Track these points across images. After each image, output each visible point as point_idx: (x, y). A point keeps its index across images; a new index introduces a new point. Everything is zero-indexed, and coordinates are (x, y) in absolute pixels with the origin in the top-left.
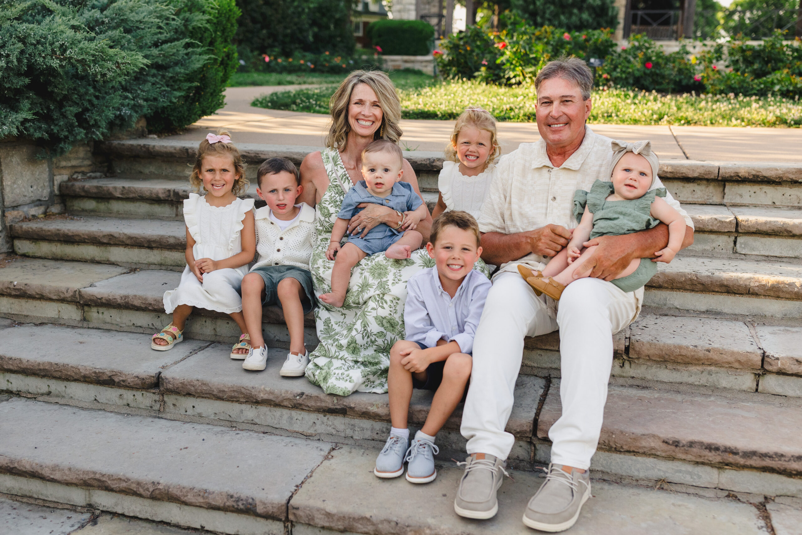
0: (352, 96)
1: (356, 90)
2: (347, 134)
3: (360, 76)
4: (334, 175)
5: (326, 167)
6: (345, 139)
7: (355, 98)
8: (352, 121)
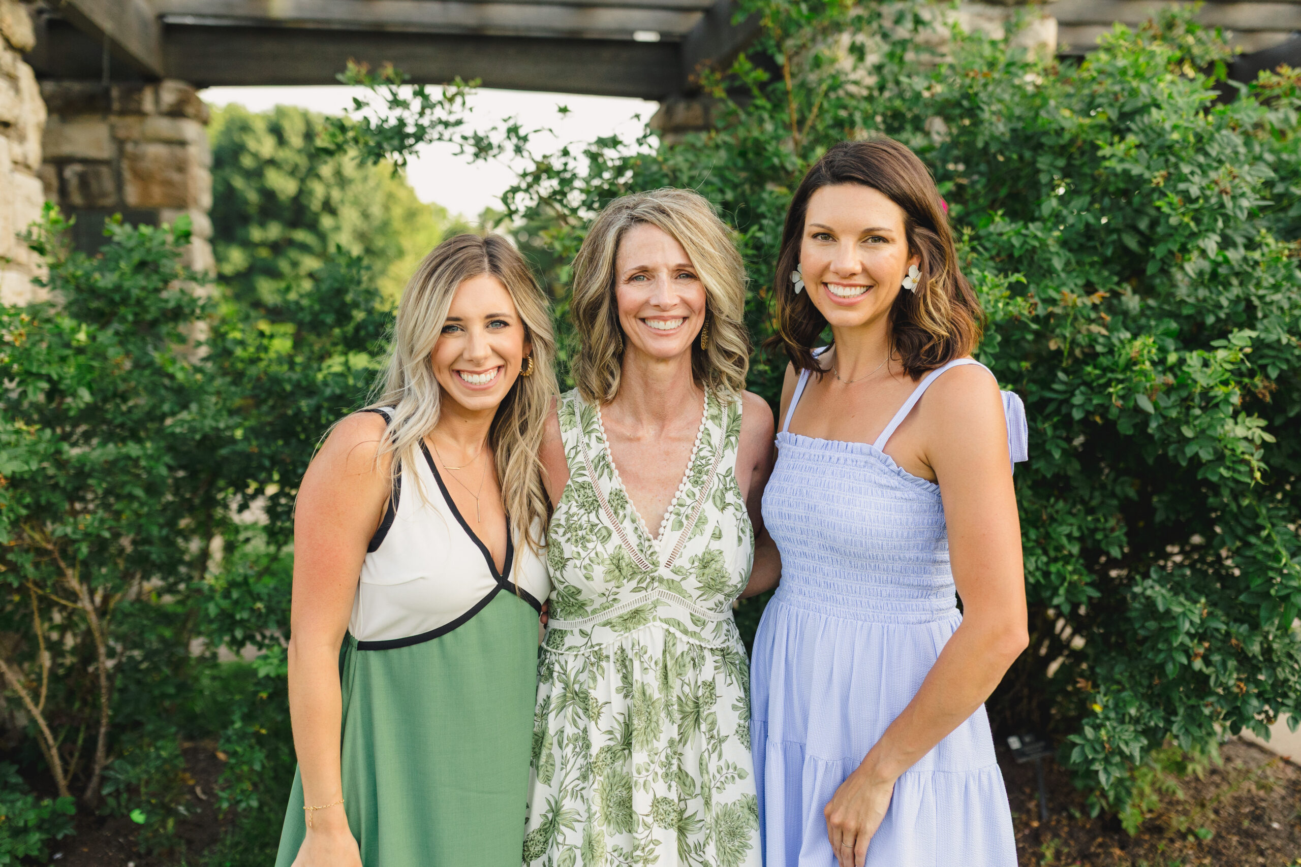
0: (620, 262)
1: (627, 245)
2: (620, 357)
3: (635, 207)
4: (580, 458)
5: (564, 437)
6: (617, 373)
7: (628, 266)
8: (630, 325)
